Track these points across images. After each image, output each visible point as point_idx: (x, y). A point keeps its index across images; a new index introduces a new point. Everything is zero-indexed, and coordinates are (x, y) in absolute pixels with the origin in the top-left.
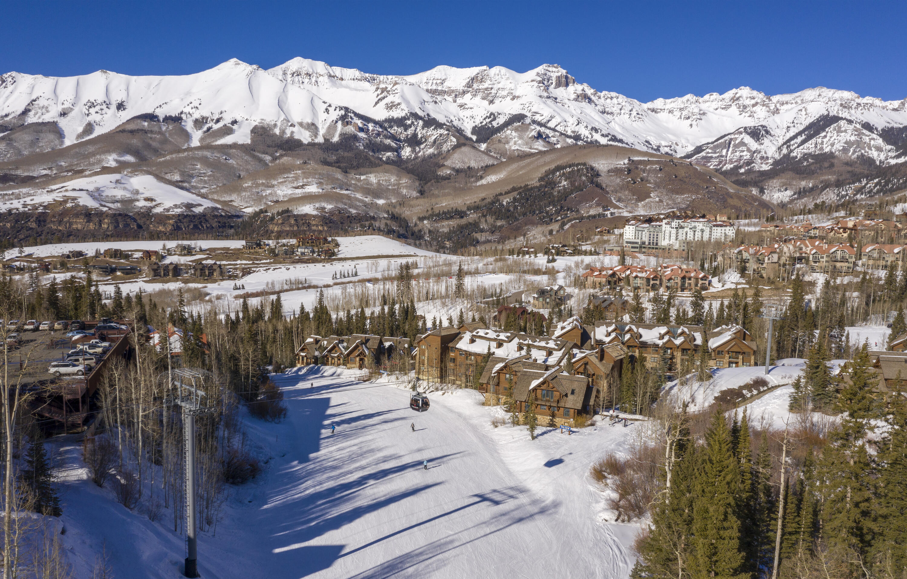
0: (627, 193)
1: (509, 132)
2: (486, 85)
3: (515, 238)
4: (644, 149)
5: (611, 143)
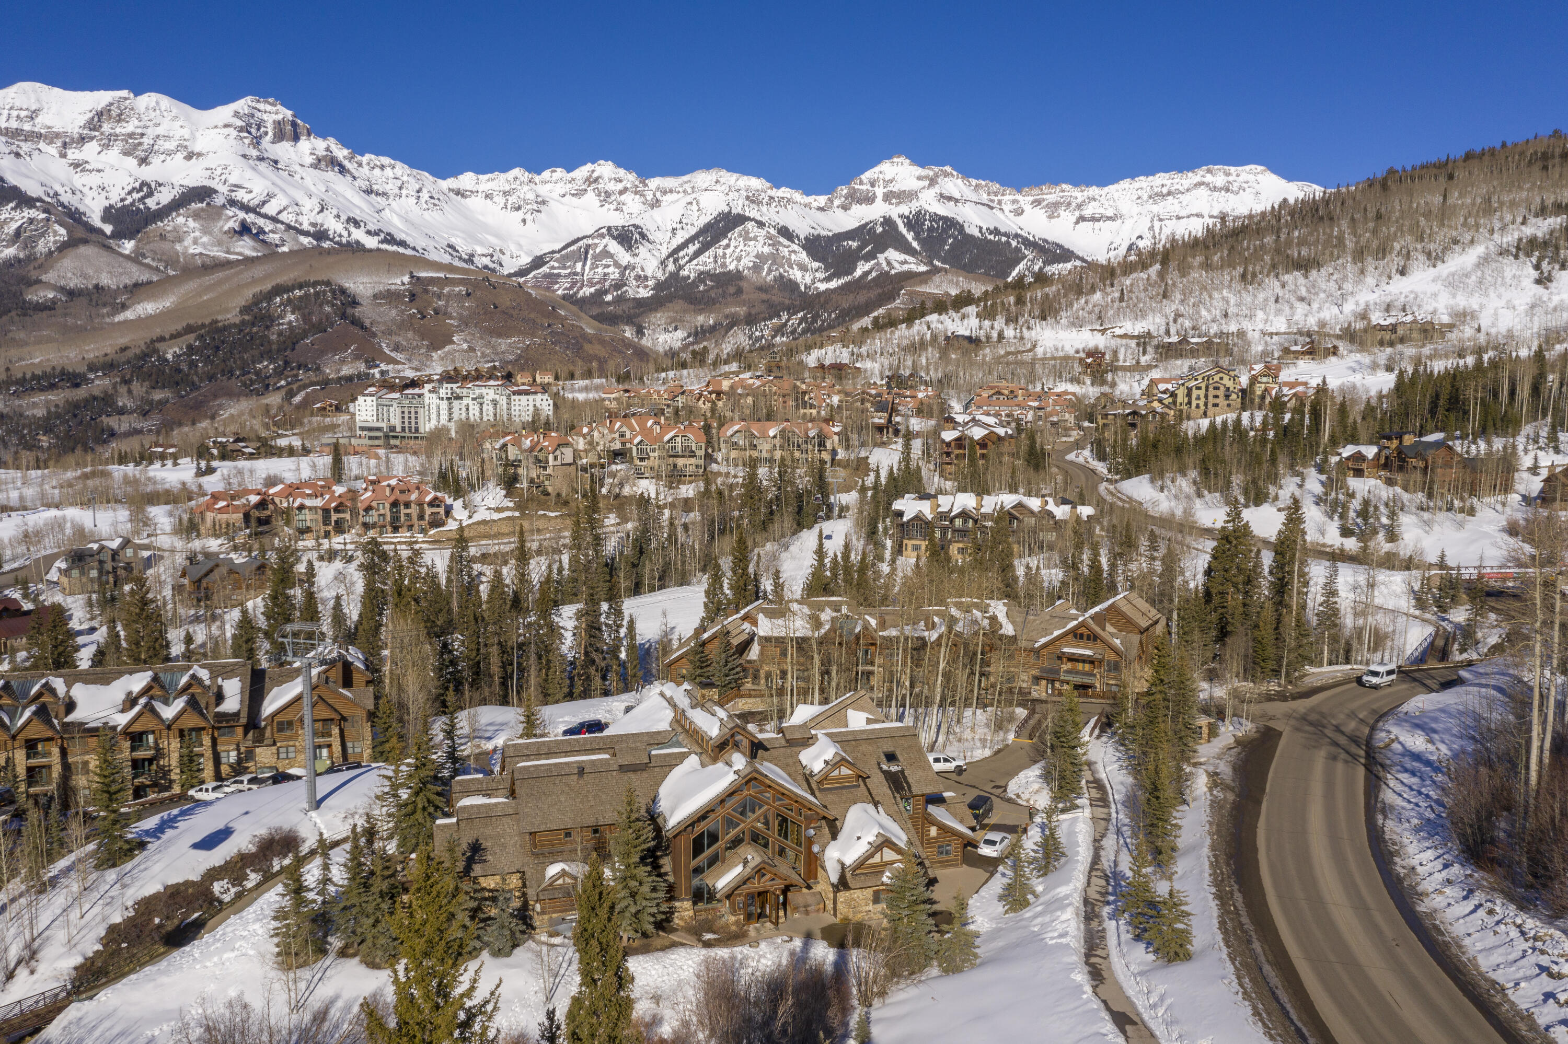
0: (410, 334)
1: (181, 220)
2: (130, 127)
3: (194, 423)
4: (446, 259)
5: (384, 246)
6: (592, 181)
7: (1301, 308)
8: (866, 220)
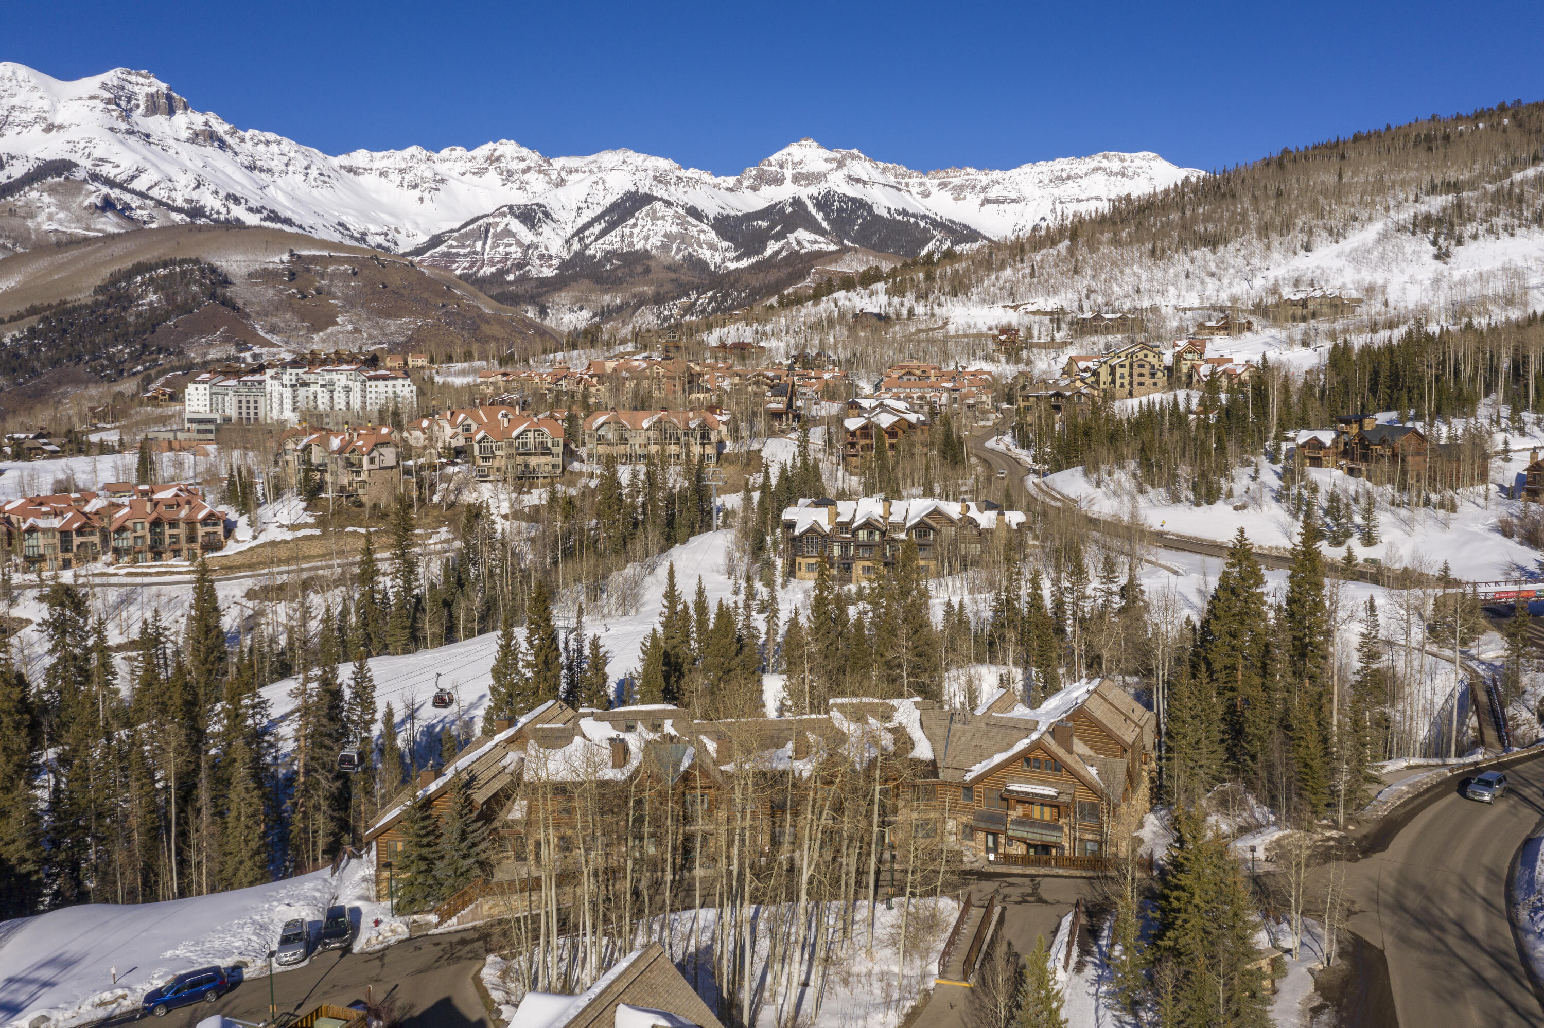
0: (288, 315)
1: (34, 195)
4: (336, 237)
5: (267, 224)
6: (493, 159)
7: (1211, 284)
8: (776, 200)
